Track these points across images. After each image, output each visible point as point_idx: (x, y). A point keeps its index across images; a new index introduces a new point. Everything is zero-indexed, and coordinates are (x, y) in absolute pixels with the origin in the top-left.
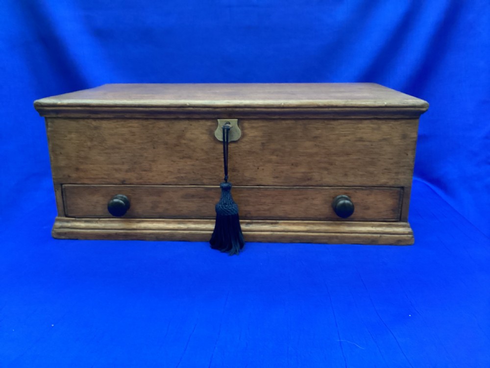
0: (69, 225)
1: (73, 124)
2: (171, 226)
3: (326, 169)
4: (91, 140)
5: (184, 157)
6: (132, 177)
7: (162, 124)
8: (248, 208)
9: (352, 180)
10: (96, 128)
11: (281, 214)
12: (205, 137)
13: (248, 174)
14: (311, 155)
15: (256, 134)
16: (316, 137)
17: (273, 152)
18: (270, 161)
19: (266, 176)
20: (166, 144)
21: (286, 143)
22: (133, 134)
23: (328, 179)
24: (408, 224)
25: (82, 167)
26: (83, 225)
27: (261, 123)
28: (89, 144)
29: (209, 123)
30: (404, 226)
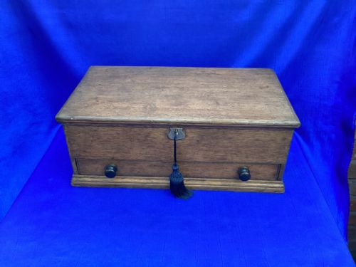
0: (82, 179)
1: (81, 128)
2: (142, 181)
3: (235, 154)
4: (93, 137)
5: (149, 147)
6: (118, 156)
7: (136, 129)
8: (188, 172)
9: (251, 160)
10: (95, 131)
11: (207, 175)
12: (162, 137)
13: (188, 156)
14: (227, 147)
15: (194, 135)
16: (230, 138)
17: (204, 145)
18: (202, 150)
19: (199, 157)
20: (138, 139)
21: (212, 141)
22: (118, 134)
23: (236, 159)
24: (282, 182)
25: (88, 150)
26: (90, 179)
27: (197, 130)
28: (91, 139)
29: (165, 129)
30: (279, 183)
